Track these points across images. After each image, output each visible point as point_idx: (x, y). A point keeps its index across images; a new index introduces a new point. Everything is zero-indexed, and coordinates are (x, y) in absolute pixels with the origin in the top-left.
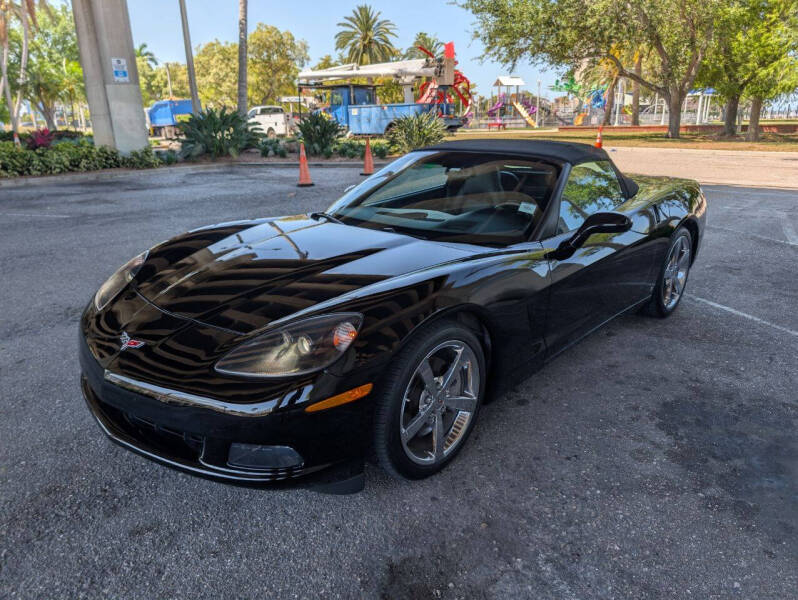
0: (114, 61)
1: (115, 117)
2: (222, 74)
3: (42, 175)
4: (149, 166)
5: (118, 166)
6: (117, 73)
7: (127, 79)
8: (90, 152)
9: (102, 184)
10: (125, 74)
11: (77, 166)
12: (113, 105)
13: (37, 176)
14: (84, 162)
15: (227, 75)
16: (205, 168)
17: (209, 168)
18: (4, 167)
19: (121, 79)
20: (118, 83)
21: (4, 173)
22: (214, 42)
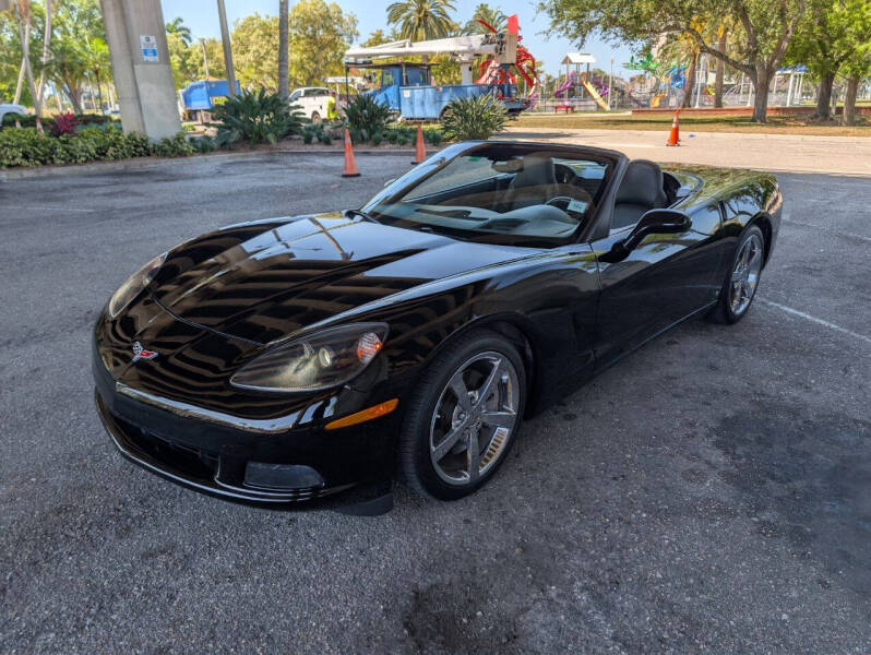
0: (143, 38)
1: (144, 101)
2: (263, 52)
3: (66, 164)
4: (182, 154)
5: (149, 155)
6: (146, 52)
7: (157, 58)
8: (117, 139)
9: (131, 174)
10: (154, 53)
11: (104, 154)
12: (141, 86)
13: (61, 165)
14: (111, 150)
15: (268, 53)
16: (243, 156)
17: (246, 156)
18: (26, 156)
19: (150, 58)
20: (147, 63)
21: (25, 162)
22: (254, 15)
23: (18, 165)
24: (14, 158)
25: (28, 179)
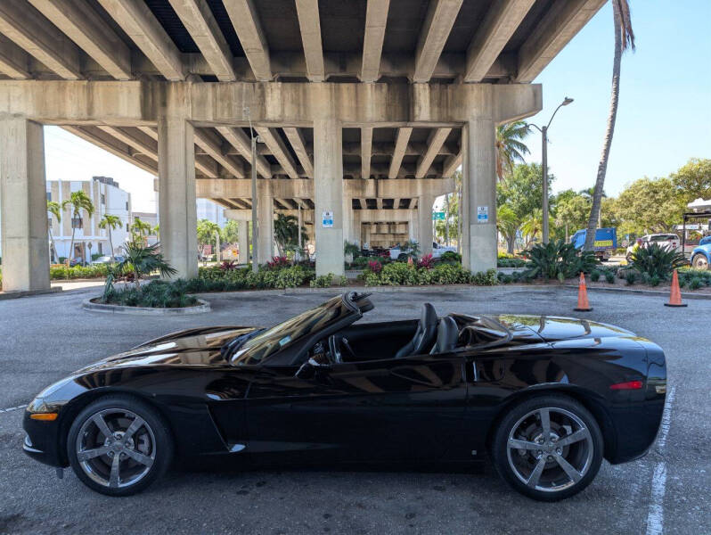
0: (479, 208)
1: (473, 248)
3: (412, 285)
4: (488, 283)
5: (468, 283)
6: (480, 217)
7: (487, 220)
8: (445, 272)
9: (450, 295)
10: (486, 217)
11: (437, 281)
12: (472, 238)
13: (410, 286)
14: (441, 279)
16: (535, 288)
17: (539, 288)
18: (392, 279)
19: (482, 220)
20: (480, 223)
21: (391, 283)
22: (643, 178)
23: (387, 284)
24: (385, 280)
25: (387, 293)
